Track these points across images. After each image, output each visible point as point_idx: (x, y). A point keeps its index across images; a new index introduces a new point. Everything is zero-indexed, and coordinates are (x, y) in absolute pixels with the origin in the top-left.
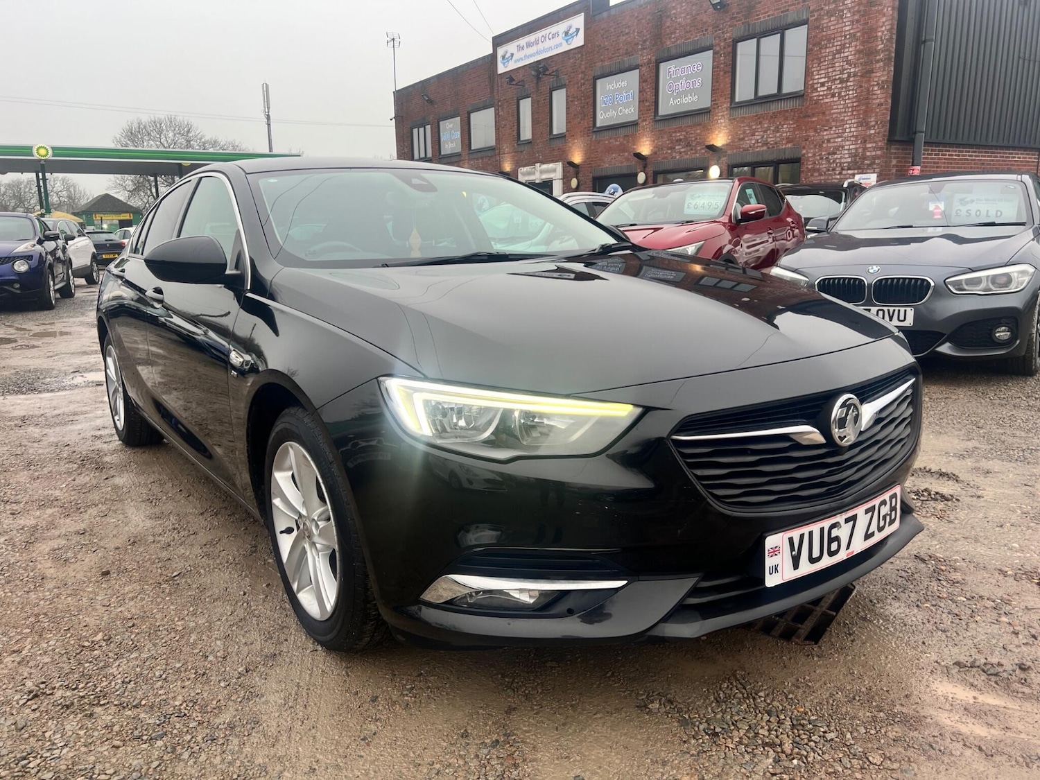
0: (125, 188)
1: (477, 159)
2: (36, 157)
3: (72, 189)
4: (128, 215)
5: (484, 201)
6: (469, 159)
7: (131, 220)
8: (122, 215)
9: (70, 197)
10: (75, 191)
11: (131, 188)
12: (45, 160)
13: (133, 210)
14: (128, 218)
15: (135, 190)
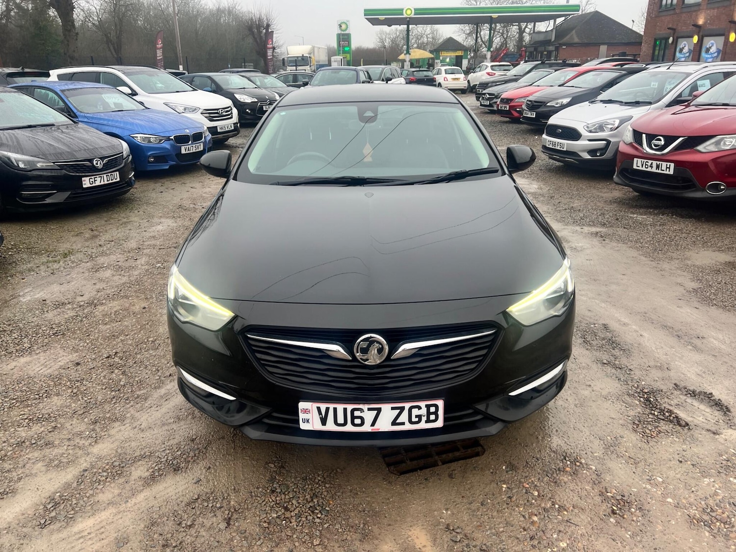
0: (464, 33)
1: (714, 9)
2: (405, 16)
3: (435, 33)
4: (461, 52)
5: (713, 45)
6: (707, 9)
7: (462, 56)
8: (458, 52)
9: (433, 38)
10: (437, 34)
11: (468, 32)
12: (410, 18)
13: (465, 48)
14: (460, 54)
15: (469, 33)
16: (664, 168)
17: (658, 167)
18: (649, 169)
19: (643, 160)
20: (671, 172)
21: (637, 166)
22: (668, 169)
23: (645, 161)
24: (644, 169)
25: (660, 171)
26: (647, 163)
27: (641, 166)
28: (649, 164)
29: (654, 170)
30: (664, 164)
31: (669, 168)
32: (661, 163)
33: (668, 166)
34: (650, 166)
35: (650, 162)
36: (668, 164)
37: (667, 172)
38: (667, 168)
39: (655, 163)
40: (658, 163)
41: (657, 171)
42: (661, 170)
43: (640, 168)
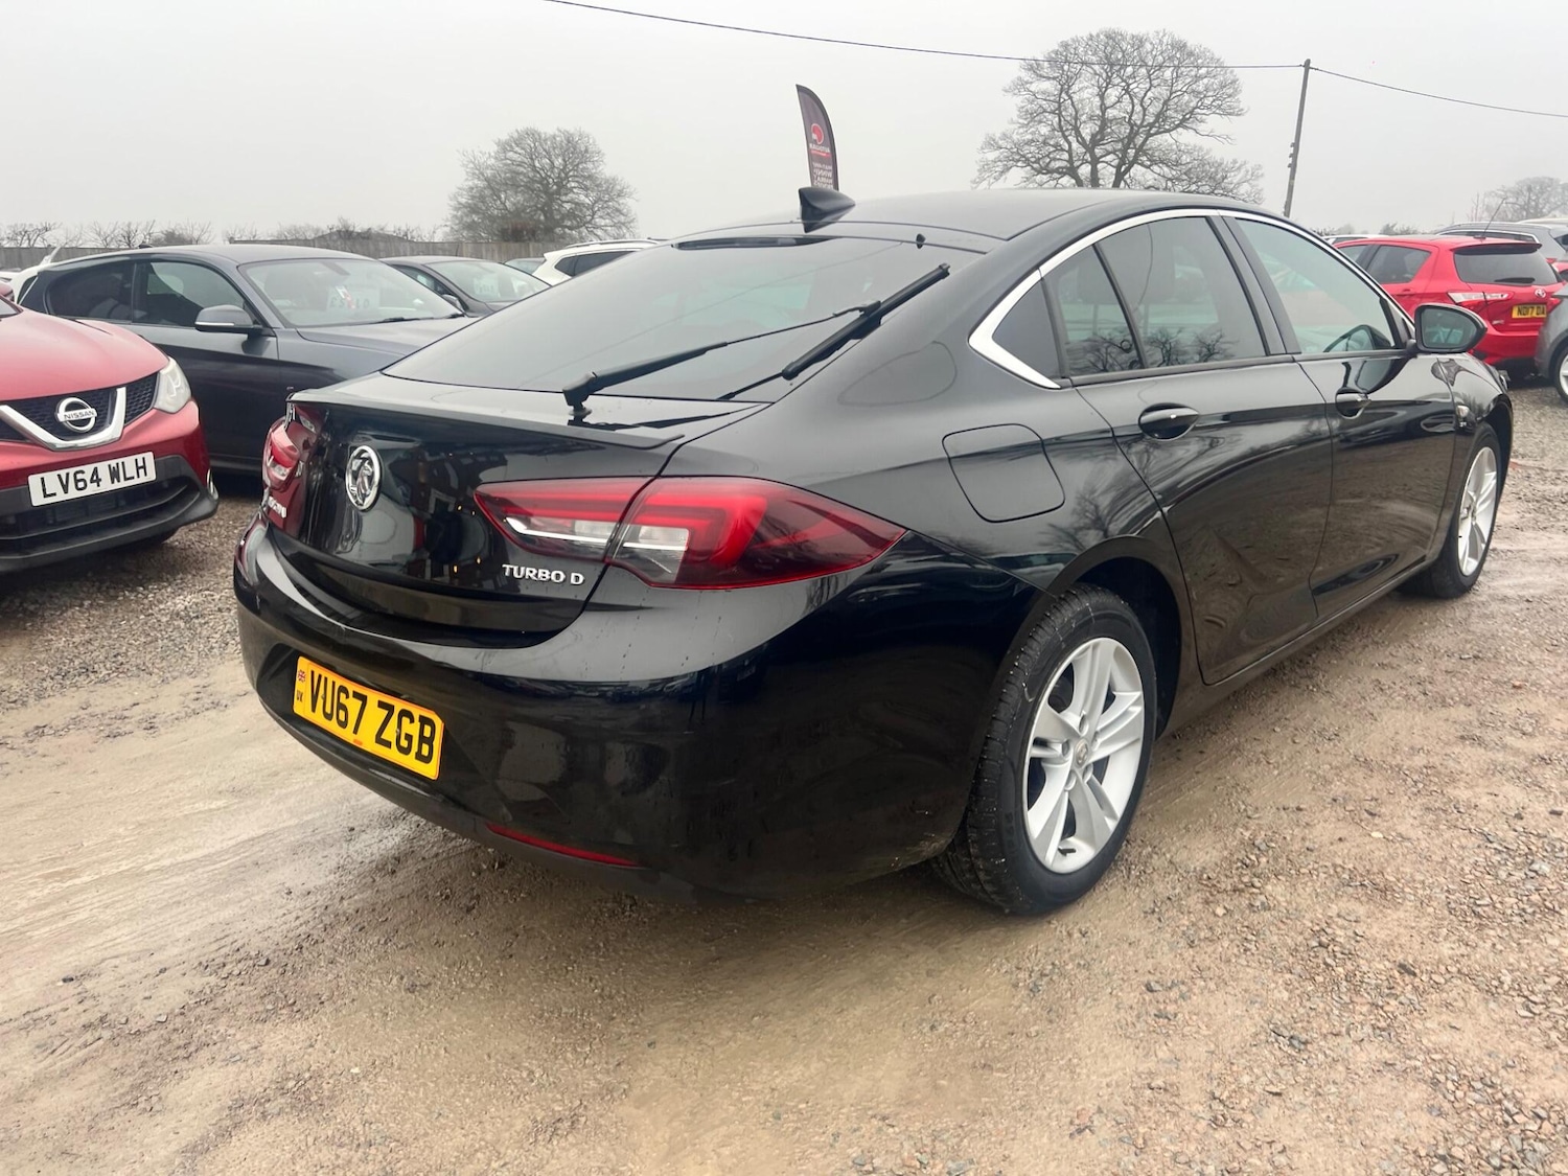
16: (131, 471)
17: (114, 475)
18: (92, 489)
19: (63, 473)
20: (152, 476)
21: (46, 496)
22: (142, 471)
23: (72, 471)
24: (73, 494)
25: (123, 484)
26: (79, 476)
27: (59, 490)
28: (87, 476)
29: (107, 485)
30: (129, 461)
31: (144, 467)
32: (120, 461)
33: (140, 464)
34: (92, 481)
35: (88, 469)
36: (139, 457)
37: (143, 479)
38: (138, 468)
39: (103, 468)
40: (113, 463)
41: (117, 485)
42: (126, 479)
43: (61, 497)
